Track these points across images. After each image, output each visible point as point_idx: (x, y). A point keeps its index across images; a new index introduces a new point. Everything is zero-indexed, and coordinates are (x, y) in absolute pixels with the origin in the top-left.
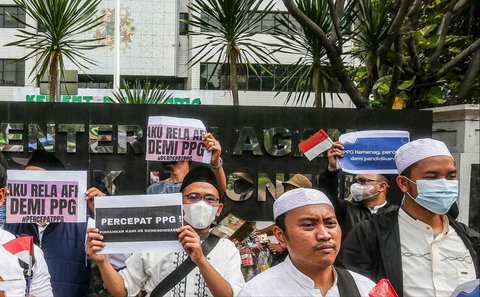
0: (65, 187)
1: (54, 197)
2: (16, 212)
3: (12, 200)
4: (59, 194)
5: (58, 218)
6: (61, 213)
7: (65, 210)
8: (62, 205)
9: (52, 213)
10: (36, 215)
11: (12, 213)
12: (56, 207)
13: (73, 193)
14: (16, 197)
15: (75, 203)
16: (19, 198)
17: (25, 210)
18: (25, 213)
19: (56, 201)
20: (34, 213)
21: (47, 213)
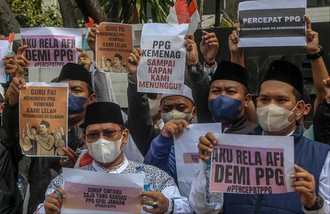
0: (269, 154)
1: (258, 166)
2: (220, 181)
3: (217, 166)
4: (264, 162)
5: (266, 189)
6: (268, 183)
7: (272, 180)
8: (269, 174)
9: (258, 183)
10: (242, 185)
11: (217, 180)
12: (262, 176)
13: (279, 162)
14: (222, 163)
15: (282, 173)
16: (225, 164)
17: (231, 178)
18: (230, 182)
19: (261, 169)
20: (239, 183)
21: (253, 183)
